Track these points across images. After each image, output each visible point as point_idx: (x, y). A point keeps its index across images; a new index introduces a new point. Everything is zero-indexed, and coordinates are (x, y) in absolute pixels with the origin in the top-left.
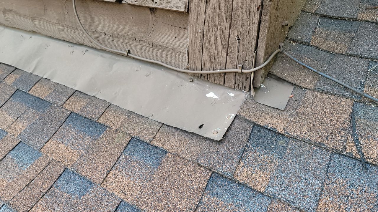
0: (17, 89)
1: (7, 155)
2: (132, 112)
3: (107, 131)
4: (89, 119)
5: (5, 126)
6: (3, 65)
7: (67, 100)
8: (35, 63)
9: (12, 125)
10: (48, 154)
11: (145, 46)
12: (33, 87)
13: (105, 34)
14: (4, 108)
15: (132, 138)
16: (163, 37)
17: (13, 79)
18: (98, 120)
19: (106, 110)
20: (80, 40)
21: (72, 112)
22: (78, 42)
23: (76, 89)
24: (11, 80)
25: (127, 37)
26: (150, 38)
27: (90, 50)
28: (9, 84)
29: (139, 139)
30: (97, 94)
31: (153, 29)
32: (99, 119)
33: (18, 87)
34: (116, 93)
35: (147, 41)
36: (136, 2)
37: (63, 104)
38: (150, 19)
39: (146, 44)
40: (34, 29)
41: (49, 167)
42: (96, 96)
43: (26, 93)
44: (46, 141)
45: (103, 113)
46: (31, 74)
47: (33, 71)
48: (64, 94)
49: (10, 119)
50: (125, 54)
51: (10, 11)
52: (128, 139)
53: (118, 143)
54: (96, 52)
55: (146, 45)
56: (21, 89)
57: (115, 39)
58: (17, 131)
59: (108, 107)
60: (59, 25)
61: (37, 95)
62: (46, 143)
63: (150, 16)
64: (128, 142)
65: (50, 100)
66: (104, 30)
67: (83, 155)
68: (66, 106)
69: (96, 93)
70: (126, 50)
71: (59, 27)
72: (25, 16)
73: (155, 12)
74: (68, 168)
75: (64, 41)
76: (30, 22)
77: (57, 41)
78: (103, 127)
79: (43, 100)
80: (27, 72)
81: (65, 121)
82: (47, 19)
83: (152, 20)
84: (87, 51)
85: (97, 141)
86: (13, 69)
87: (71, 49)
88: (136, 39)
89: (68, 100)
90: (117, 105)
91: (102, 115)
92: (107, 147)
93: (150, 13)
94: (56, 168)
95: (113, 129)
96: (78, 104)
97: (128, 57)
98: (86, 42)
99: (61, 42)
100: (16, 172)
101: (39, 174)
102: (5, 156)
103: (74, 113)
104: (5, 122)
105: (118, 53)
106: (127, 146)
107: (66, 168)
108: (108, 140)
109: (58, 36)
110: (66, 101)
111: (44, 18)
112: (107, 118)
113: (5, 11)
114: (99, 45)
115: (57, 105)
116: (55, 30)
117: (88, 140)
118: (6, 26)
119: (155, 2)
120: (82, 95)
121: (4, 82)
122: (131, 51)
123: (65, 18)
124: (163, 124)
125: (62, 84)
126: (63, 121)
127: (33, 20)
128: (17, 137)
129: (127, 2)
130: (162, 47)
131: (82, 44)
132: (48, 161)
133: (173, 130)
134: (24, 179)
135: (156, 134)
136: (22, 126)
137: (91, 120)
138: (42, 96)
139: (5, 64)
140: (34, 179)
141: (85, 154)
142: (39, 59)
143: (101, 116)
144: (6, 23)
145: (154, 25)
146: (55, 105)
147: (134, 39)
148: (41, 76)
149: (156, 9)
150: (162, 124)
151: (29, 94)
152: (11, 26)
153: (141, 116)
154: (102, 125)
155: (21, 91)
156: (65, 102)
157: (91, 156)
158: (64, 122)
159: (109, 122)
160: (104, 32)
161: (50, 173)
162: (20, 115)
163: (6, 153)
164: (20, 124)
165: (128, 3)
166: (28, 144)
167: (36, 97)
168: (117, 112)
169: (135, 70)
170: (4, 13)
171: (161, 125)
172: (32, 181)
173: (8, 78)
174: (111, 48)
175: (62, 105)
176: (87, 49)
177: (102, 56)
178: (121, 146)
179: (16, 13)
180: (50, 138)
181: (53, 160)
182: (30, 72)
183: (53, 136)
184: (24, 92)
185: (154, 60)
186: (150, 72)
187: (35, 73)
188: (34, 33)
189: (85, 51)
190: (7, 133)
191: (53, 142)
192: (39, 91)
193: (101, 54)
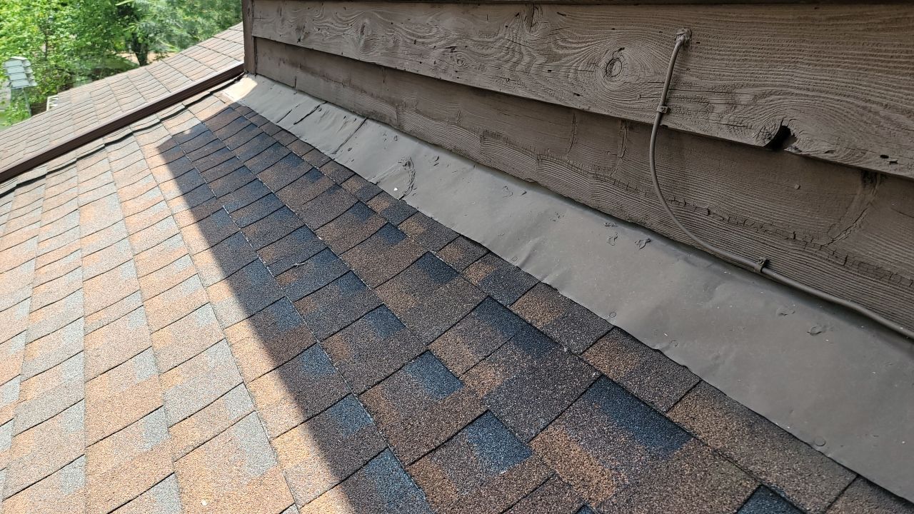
0: (488, 296)
1: (460, 431)
2: (760, 416)
3: (690, 445)
4: (644, 403)
5: (459, 367)
6: (464, 240)
7: (594, 344)
8: (527, 247)
9: (474, 370)
10: (545, 459)
11: (821, 257)
12: (520, 297)
13: (709, 211)
14: (459, 328)
15: (759, 487)
16: (888, 248)
17: (481, 273)
18: (667, 412)
19: (688, 392)
20: (637, 216)
21: (602, 375)
22: (631, 219)
23: (614, 322)
24: (477, 274)
25: (771, 229)
26: (843, 241)
27: (657, 242)
28: (475, 282)
29: (783, 496)
30: (667, 348)
31: (860, 220)
32: (670, 409)
33: (492, 292)
34: (717, 357)
35: (832, 247)
36: (828, 154)
37: (584, 352)
38: (857, 197)
39: (825, 255)
40: (535, 178)
41: (546, 488)
42: (665, 353)
43: (505, 307)
44: (542, 427)
45: (681, 399)
46: (519, 269)
47: (523, 264)
48: (585, 329)
49: (469, 355)
50: (753, 268)
51: (496, 136)
52: (749, 486)
53: (720, 488)
54: (671, 248)
55: (826, 257)
56: (496, 297)
57: (733, 227)
58: (483, 384)
59: (695, 386)
60: (596, 177)
61: (527, 317)
62: (542, 430)
63: (859, 190)
64: (749, 494)
65: (555, 335)
66: (708, 203)
67: (627, 487)
68: (591, 357)
69: (664, 345)
70: (761, 258)
71: (594, 181)
72: (525, 150)
73: (878, 182)
74: (589, 505)
75: (596, 210)
76: (533, 162)
77: (580, 210)
78: (679, 433)
79: (539, 331)
80: (510, 264)
81: (585, 392)
82: (571, 162)
83: (862, 202)
84: (649, 241)
85: (662, 464)
86: (482, 252)
87: (612, 232)
88: (796, 238)
89: (596, 346)
90: (718, 387)
91: (678, 402)
92: (690, 487)
93: (860, 182)
94: (562, 497)
95: (707, 445)
96: (619, 359)
97: (761, 276)
98: (653, 222)
99: (588, 213)
100: (477, 476)
101: (524, 497)
102: (457, 434)
103: (608, 378)
104: (460, 360)
105: (732, 259)
106: (746, 502)
107: (584, 506)
108: (691, 470)
109: (585, 199)
110: (591, 346)
111: (566, 158)
112: (692, 415)
113: (485, 136)
114: (689, 237)
115: (569, 351)
116: (585, 186)
117: (640, 454)
118: (477, 163)
119: (889, 160)
120: (627, 341)
121: (463, 274)
122: (773, 264)
123: (614, 165)
124: (859, 476)
125: (582, 304)
126: (581, 391)
127: (540, 159)
128: (482, 399)
129: (801, 151)
130: (878, 270)
131: (640, 226)
132: (543, 474)
133: (891, 503)
134: (492, 498)
135: (837, 499)
136: (491, 377)
137: (649, 408)
138: (538, 321)
139: (468, 239)
140: (513, 506)
141: (632, 486)
142: (537, 240)
143: (676, 404)
144: (481, 158)
145: (865, 213)
146: (565, 350)
147: (792, 237)
148: (538, 277)
149: (885, 176)
150: (855, 476)
151: (511, 311)
152: (489, 165)
153: (790, 434)
154: (678, 427)
155: (496, 301)
156: (588, 349)
157: (646, 496)
158: (583, 394)
159: (697, 426)
160: (706, 207)
161: (547, 504)
162: (489, 353)
163: (459, 427)
164: (491, 373)
165: (803, 153)
166: (505, 421)
167: (524, 321)
168: (717, 405)
169: (778, 311)
170: (483, 138)
171: (850, 477)
172: (509, 508)
173: (472, 269)
174: (717, 247)
175: (581, 354)
176: (649, 237)
177: (686, 260)
178: (729, 499)
179: (508, 141)
180: (551, 423)
181: (554, 474)
182: (517, 264)
183: (556, 418)
184: (502, 305)
185: (843, 298)
186: (825, 327)
187: (527, 270)
188: (534, 184)
189: (645, 242)
190: (462, 383)
191: (556, 433)
192: (533, 311)
193: (685, 254)
